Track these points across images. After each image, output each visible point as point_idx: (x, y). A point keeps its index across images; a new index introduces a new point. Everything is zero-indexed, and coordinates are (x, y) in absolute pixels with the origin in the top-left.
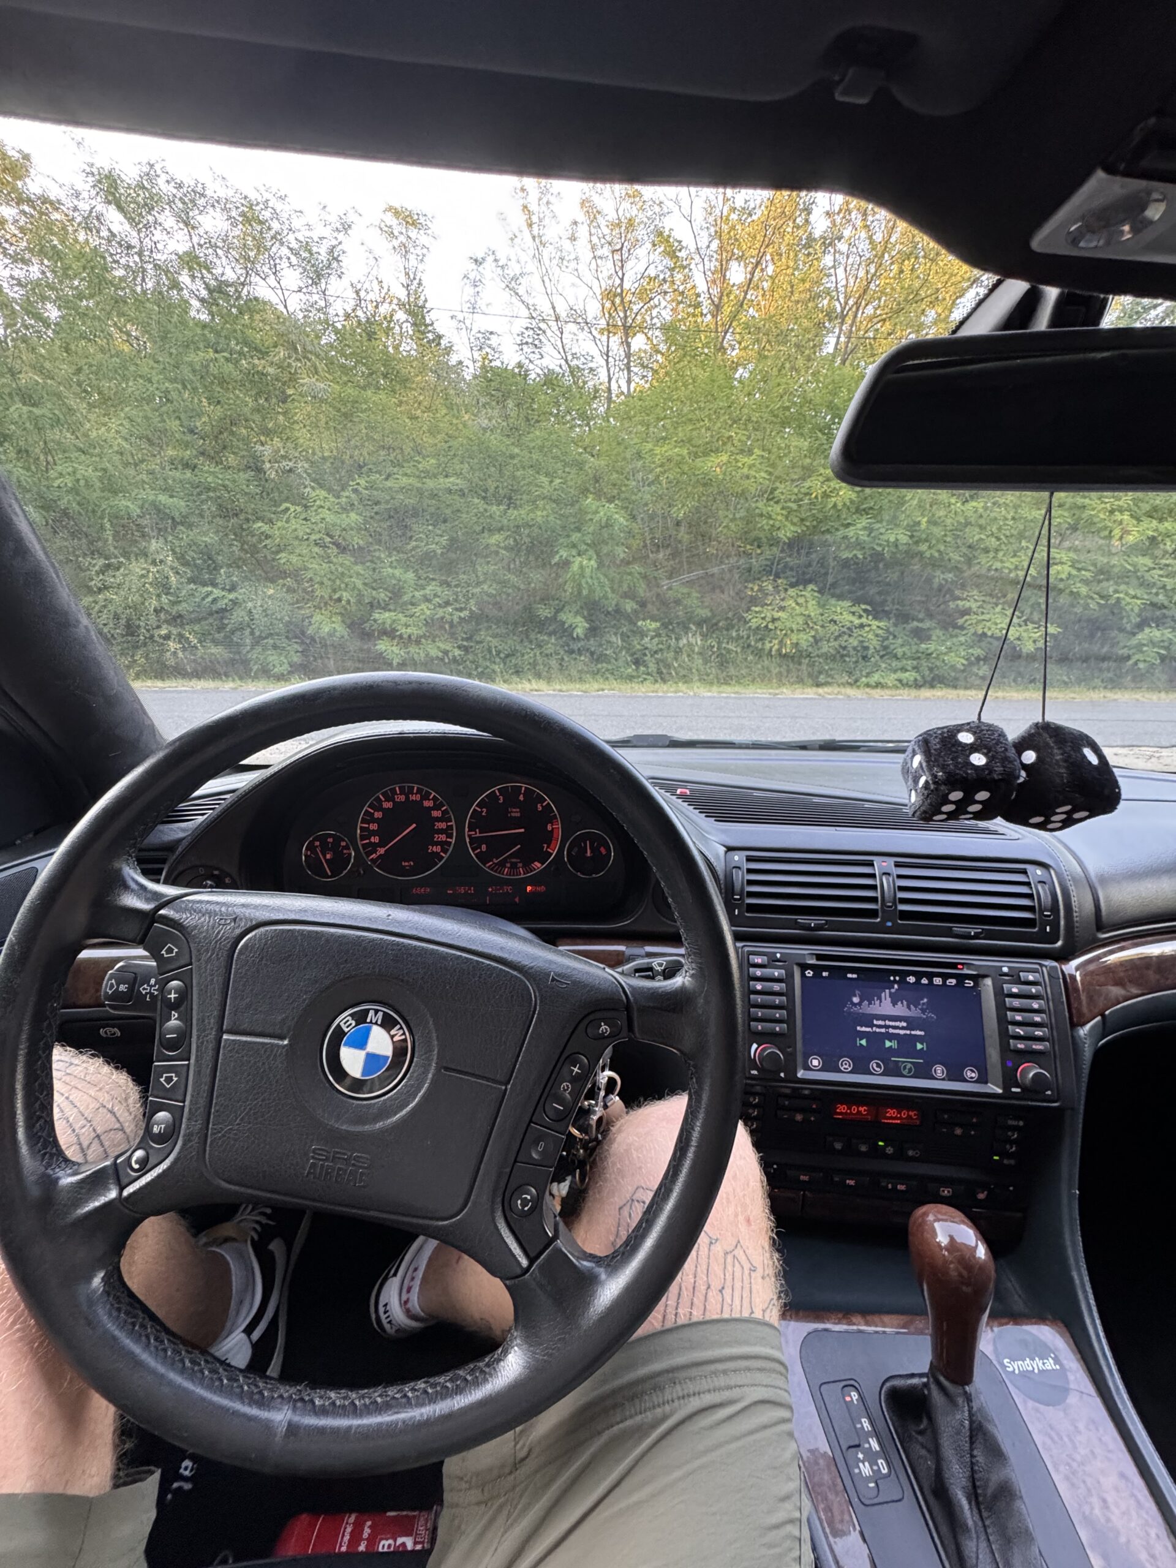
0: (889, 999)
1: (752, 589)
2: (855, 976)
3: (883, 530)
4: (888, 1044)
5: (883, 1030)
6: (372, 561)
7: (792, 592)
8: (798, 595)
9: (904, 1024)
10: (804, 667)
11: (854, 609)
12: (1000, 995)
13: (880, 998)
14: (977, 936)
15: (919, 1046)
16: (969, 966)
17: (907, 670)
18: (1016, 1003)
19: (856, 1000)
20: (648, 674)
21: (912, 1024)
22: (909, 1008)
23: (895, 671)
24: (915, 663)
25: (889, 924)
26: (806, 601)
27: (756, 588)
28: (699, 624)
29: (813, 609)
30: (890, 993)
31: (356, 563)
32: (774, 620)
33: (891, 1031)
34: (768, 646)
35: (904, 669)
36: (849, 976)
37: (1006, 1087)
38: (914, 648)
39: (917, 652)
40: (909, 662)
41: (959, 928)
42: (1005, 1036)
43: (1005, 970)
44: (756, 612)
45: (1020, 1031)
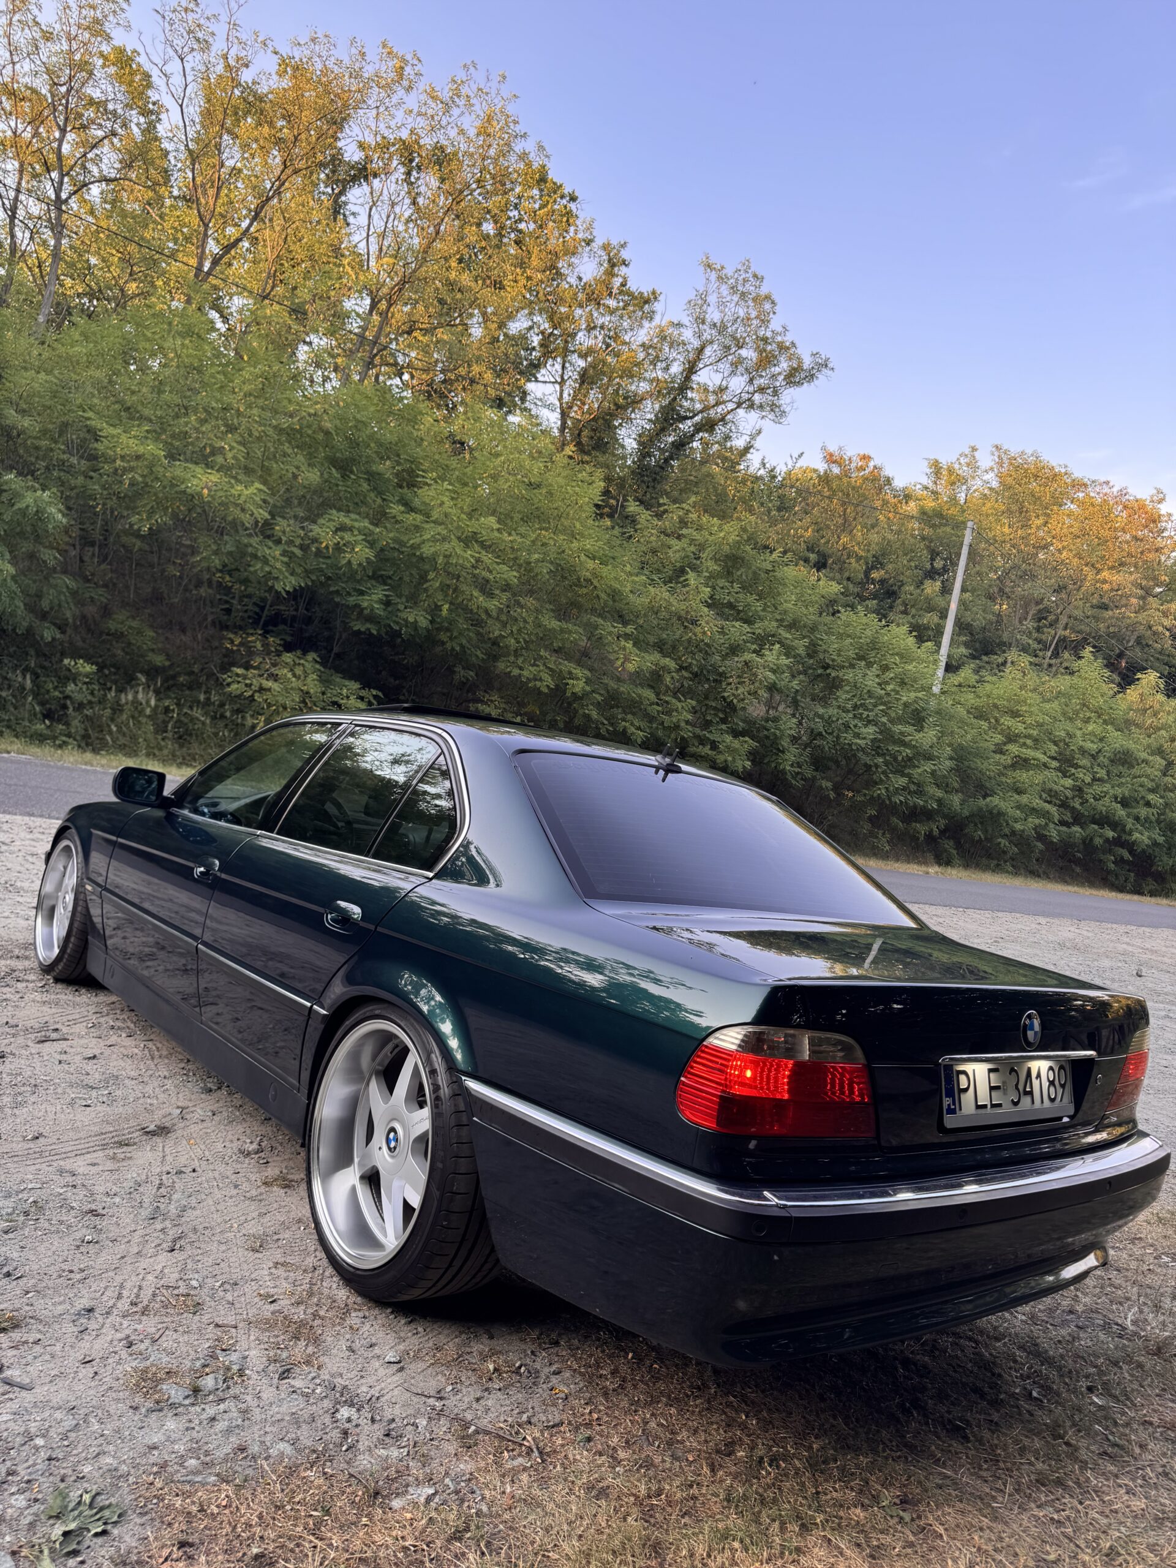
1: (232, 642)
3: (401, 607)
7: (288, 657)
8: (295, 664)
20: (69, 736)
26: (305, 674)
27: (237, 641)
29: (313, 685)
34: (249, 721)
44: (238, 675)
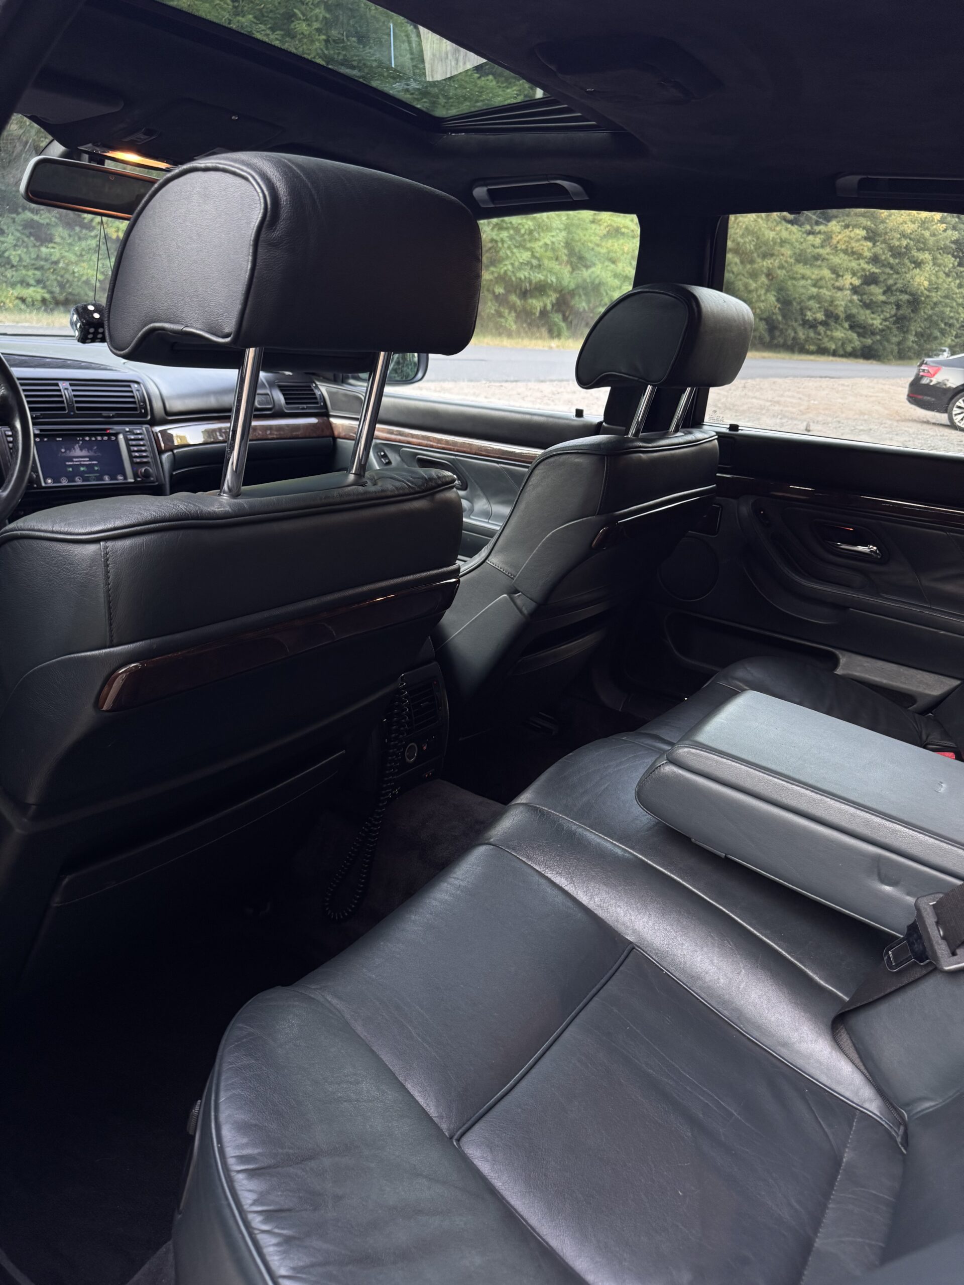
0: (79, 449)
2: (60, 439)
4: (82, 469)
5: (78, 463)
9: (87, 459)
12: (127, 440)
13: (74, 449)
14: (113, 417)
15: (96, 468)
16: (112, 429)
17: (28, 285)
18: (134, 443)
19: (63, 450)
21: (91, 459)
22: (88, 452)
23: (13, 285)
24: (38, 273)
25: (72, 413)
30: (79, 447)
33: (82, 463)
35: (24, 283)
36: (58, 439)
37: (135, 478)
38: (33, 253)
39: (38, 257)
40: (30, 273)
41: (105, 413)
42: (131, 457)
43: (127, 429)
45: (137, 454)
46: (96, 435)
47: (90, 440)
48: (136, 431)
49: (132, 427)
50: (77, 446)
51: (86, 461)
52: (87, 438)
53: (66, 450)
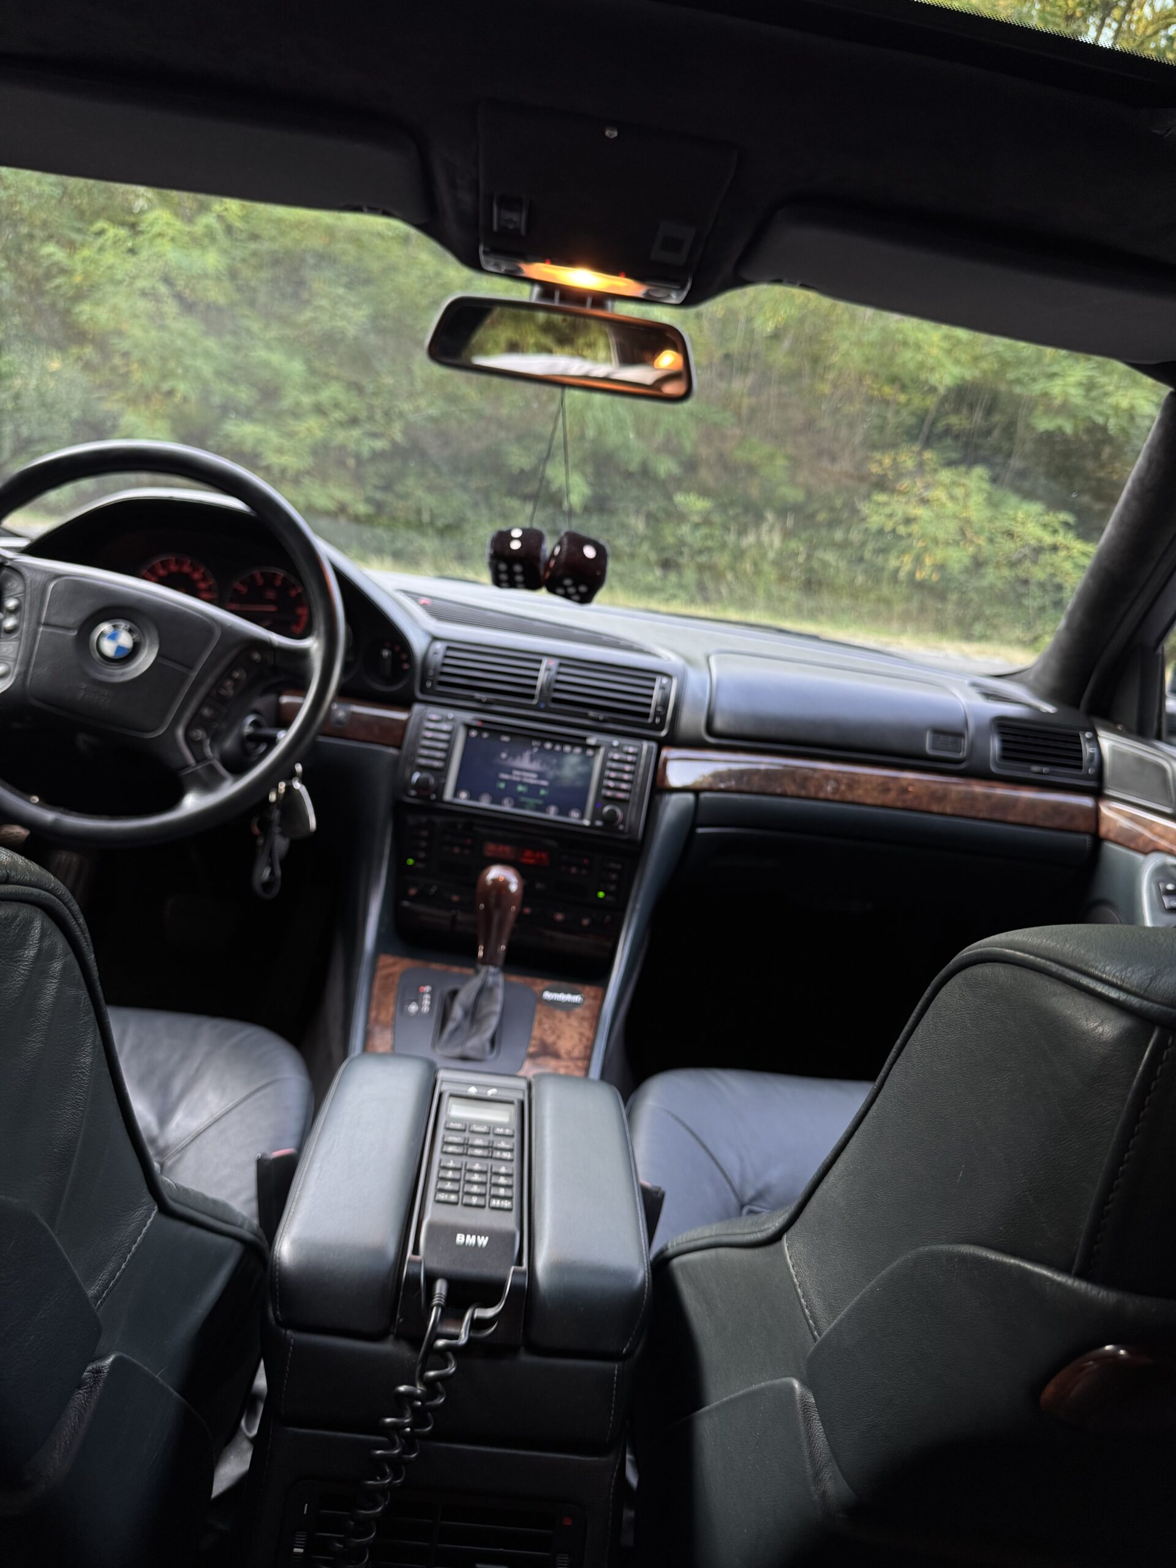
0: (529, 758)
2: (507, 739)
4: (520, 788)
5: (519, 779)
6: (235, 333)
7: (945, 475)
9: (535, 776)
10: (950, 607)
11: (1047, 519)
12: (607, 760)
13: (522, 756)
14: (605, 721)
15: (543, 792)
16: (593, 739)
18: (616, 765)
19: (504, 755)
21: (541, 776)
22: (541, 765)
25: (542, 705)
26: (967, 495)
27: (887, 462)
28: (782, 512)
29: (976, 510)
30: (531, 755)
31: (206, 334)
32: (908, 521)
33: (525, 780)
34: (893, 563)
36: (504, 738)
37: (592, 821)
41: (592, 714)
42: (601, 787)
43: (618, 744)
44: (881, 504)
45: (612, 784)
46: (563, 743)
47: (553, 748)
48: (626, 749)
49: (625, 741)
50: (527, 755)
51: (531, 778)
52: (548, 746)
53: (509, 755)
